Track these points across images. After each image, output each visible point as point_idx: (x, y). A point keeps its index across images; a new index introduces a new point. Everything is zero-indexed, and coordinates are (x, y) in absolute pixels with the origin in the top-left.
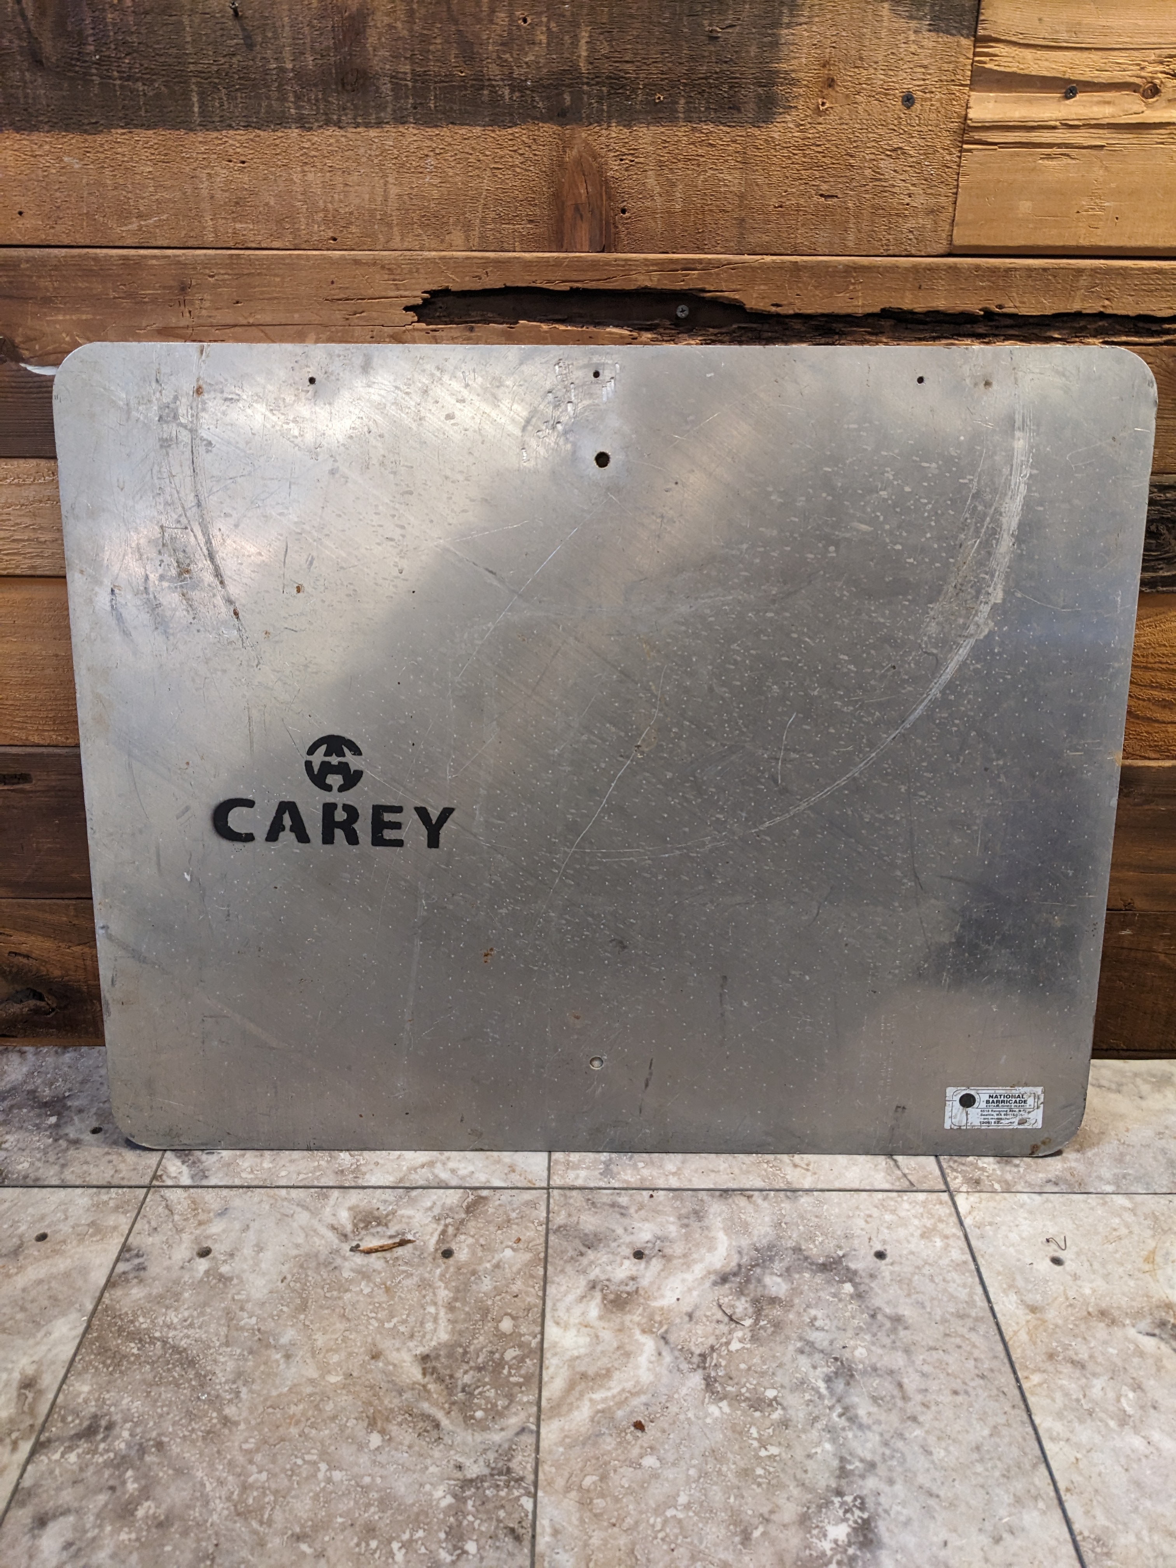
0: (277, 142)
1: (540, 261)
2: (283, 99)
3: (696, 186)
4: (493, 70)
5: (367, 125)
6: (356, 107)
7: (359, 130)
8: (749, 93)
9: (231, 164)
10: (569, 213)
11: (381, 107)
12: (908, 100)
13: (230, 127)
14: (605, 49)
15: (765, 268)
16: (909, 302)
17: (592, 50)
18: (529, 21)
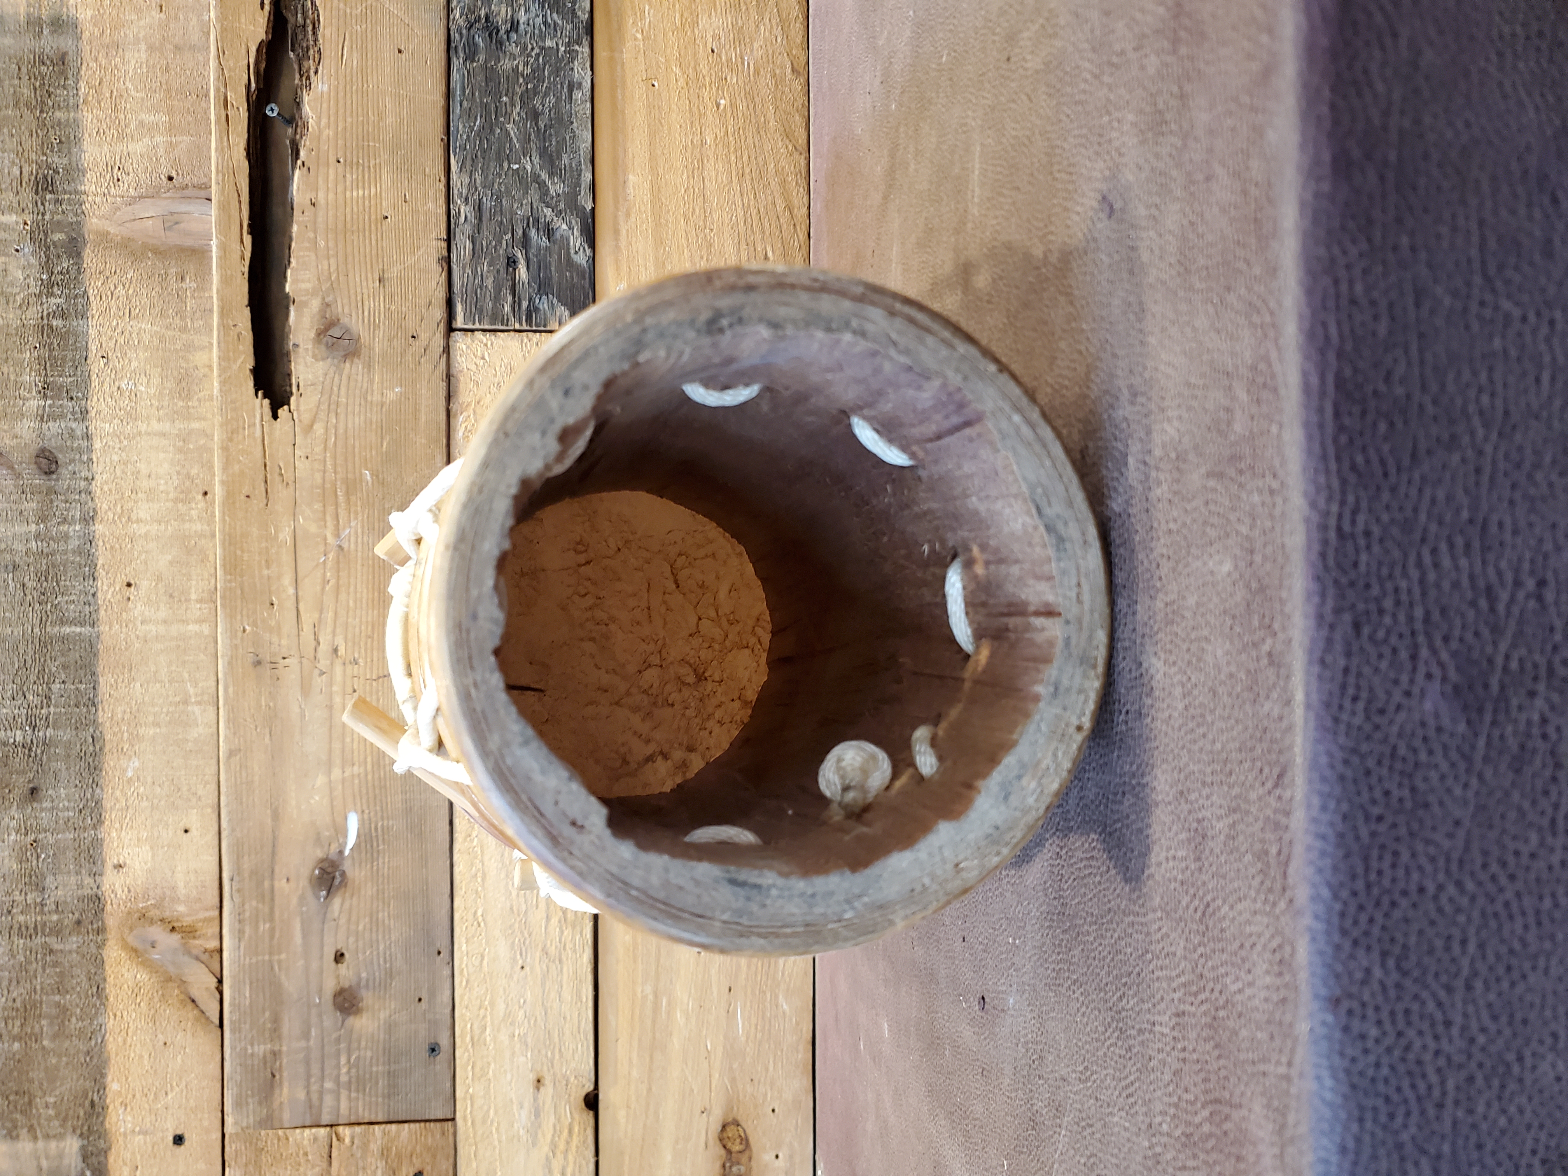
0: (108, 546)
1: (220, 266)
2: (66, 537)
3: (143, 99)
4: (32, 314)
5: (90, 450)
6: (72, 461)
7: (95, 460)
8: (49, 43)
9: (132, 598)
10: (172, 237)
11: (72, 434)
13: (94, 595)
14: (10, 195)
17: (11, 209)
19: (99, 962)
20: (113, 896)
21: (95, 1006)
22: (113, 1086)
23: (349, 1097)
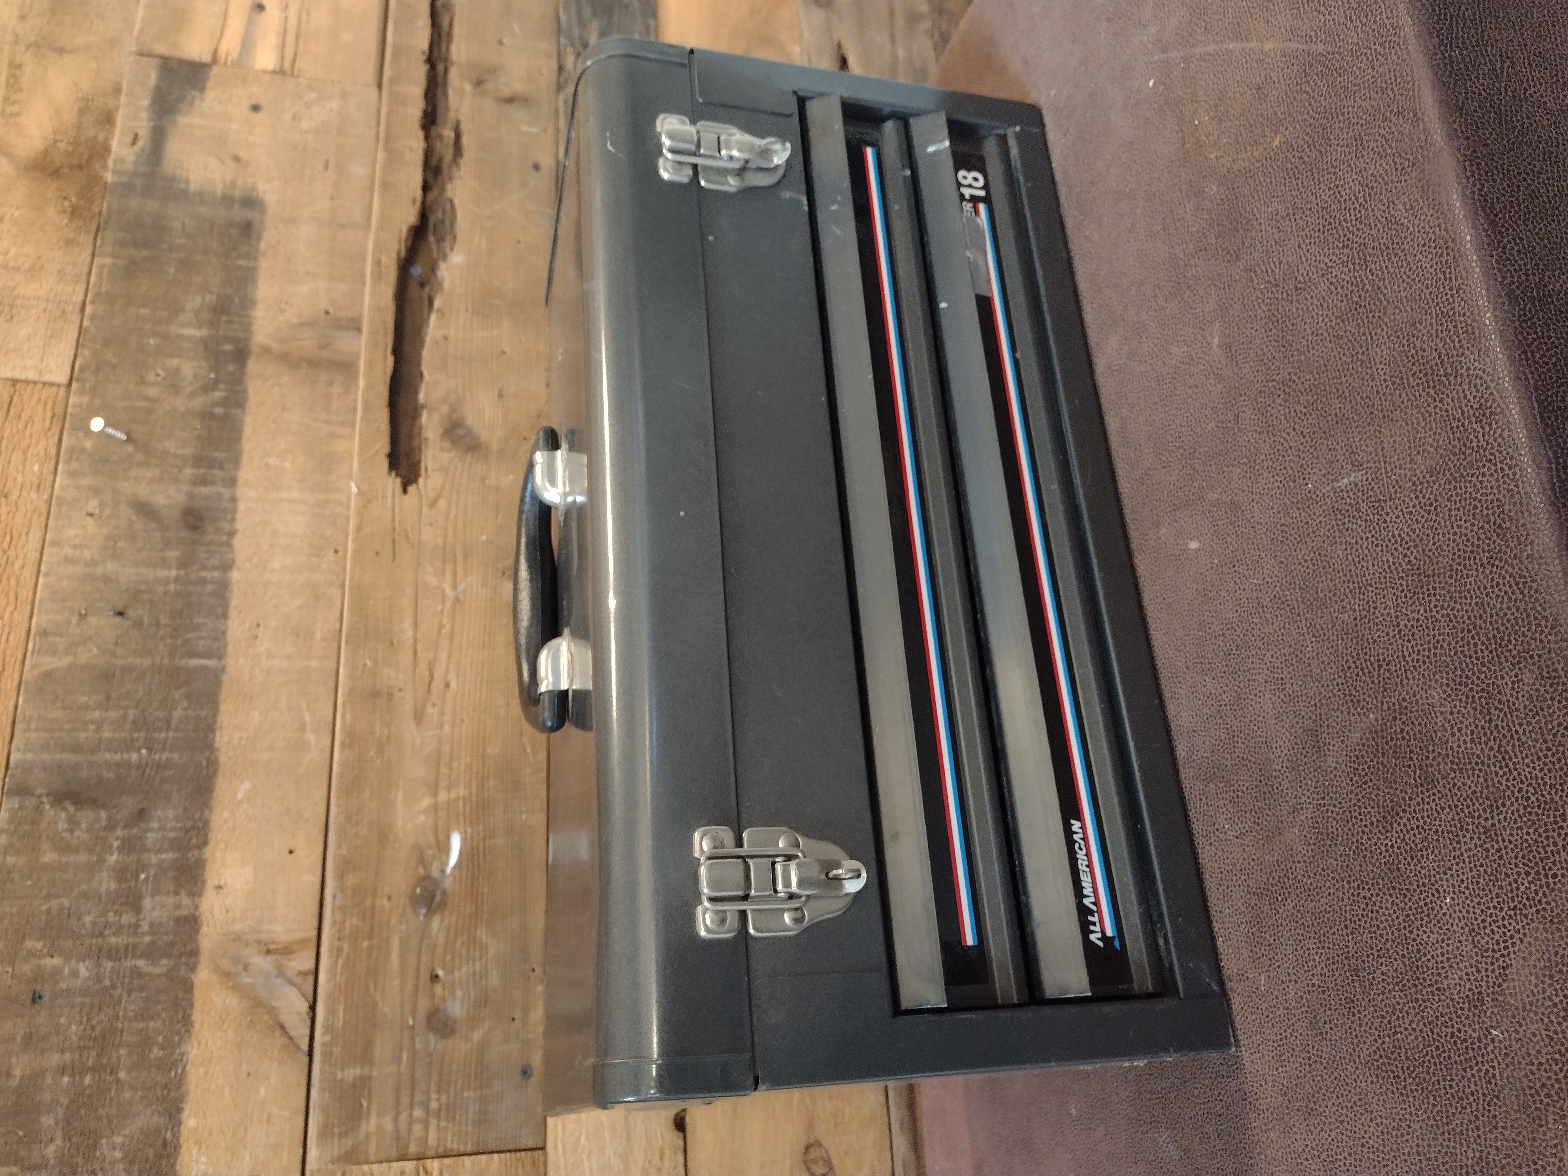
0: (242, 591)
1: (366, 376)
2: (203, 581)
4: (198, 402)
5: (235, 511)
6: (217, 519)
7: (238, 519)
8: (238, 214)
9: (260, 635)
10: (325, 354)
11: (219, 497)
13: (224, 633)
14: (191, 315)
15: (380, 210)
16: (415, 112)
17: (190, 325)
18: (160, 372)
19: (188, 987)
20: (210, 917)
21: (179, 1033)
22: (190, 1121)
23: (438, 1126)
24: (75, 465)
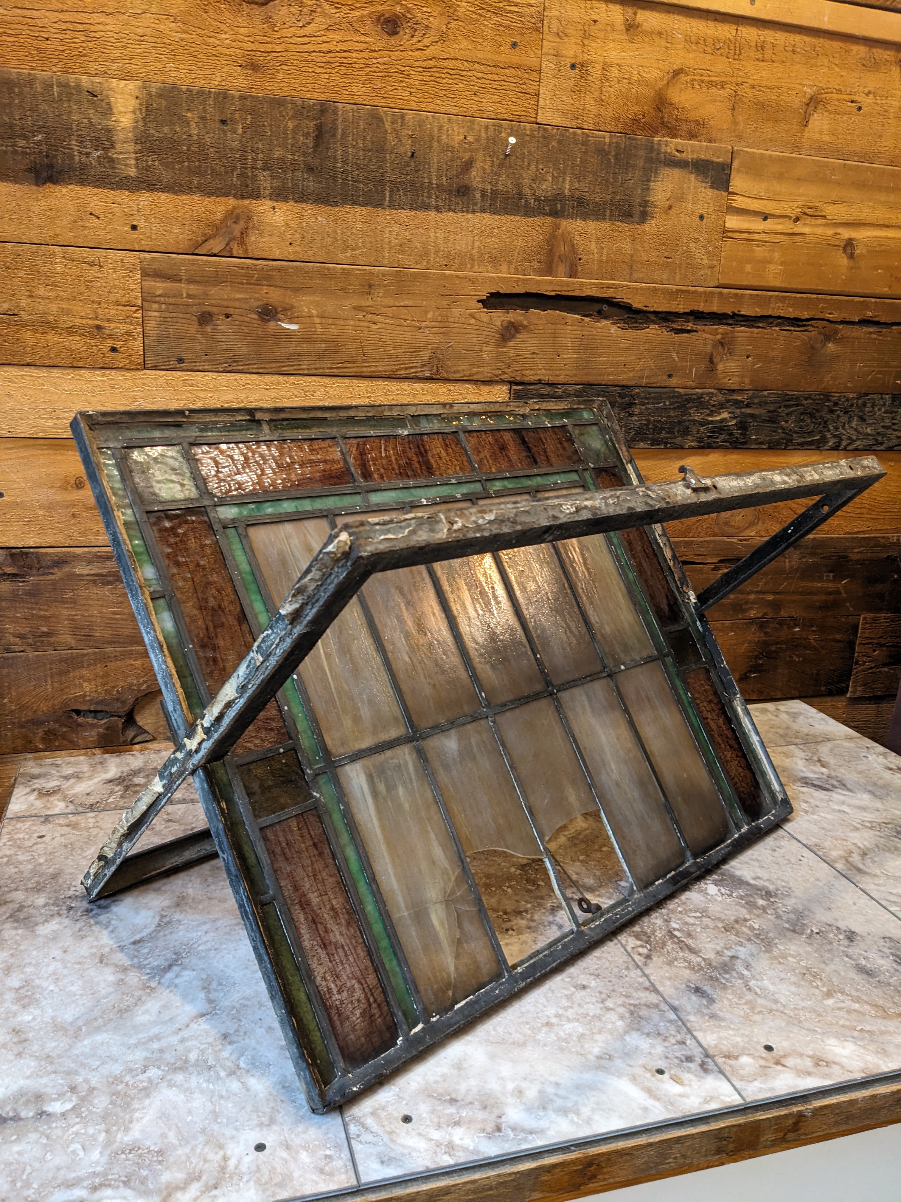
0: (425, 217)
1: (541, 281)
2: (430, 197)
3: (613, 250)
4: (527, 191)
5: (468, 212)
6: (463, 203)
7: (463, 214)
8: (637, 209)
10: (556, 258)
11: (475, 204)
12: (701, 217)
13: (403, 208)
14: (577, 186)
15: (641, 288)
16: (702, 307)
17: (571, 185)
18: (545, 170)
19: (226, 195)
20: (259, 204)
21: (205, 190)
22: (163, 196)
23: (156, 317)
24: (492, 128)
